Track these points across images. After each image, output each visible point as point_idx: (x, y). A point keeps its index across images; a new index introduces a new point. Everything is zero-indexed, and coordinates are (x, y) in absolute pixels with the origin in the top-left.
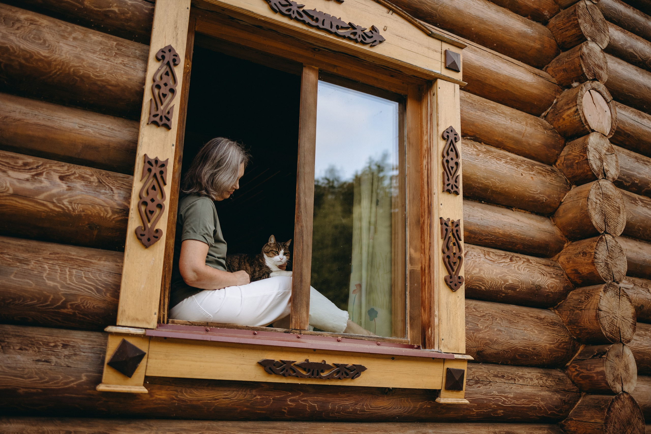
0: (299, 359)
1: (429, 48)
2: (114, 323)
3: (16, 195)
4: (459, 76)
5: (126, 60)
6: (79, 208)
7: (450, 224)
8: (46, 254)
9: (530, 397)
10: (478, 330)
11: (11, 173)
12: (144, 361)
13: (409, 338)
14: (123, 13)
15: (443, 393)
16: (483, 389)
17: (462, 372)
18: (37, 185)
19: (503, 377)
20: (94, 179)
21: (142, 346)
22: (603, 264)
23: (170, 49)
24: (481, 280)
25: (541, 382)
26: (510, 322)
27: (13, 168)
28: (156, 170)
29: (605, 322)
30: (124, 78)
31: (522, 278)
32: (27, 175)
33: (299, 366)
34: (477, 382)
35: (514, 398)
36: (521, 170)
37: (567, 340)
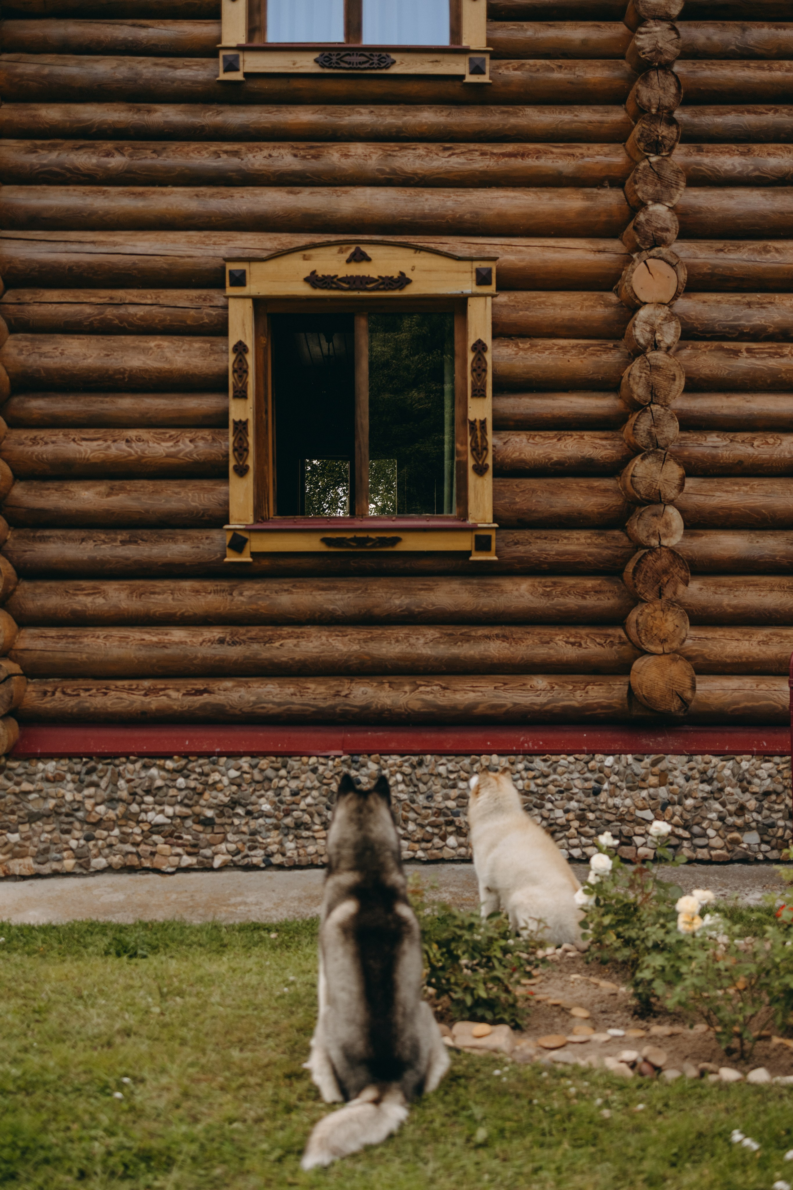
0: (349, 536)
1: (458, 272)
2: (228, 523)
3: (167, 456)
4: (492, 289)
5: (216, 356)
6: (203, 457)
7: (478, 424)
8: (190, 487)
9: (574, 554)
10: (516, 503)
11: (163, 444)
12: (248, 544)
13: (455, 514)
14: (211, 322)
15: (473, 553)
16: (521, 548)
17: (489, 538)
18: (177, 448)
19: (545, 538)
20: (210, 438)
21: (246, 535)
22: (644, 434)
23: (240, 343)
24: (522, 461)
25: (589, 541)
26: (552, 493)
27: (164, 441)
28: (240, 427)
29: (641, 488)
30: (217, 370)
31: (569, 454)
32: (171, 444)
33: (351, 540)
34: (516, 544)
35: (557, 554)
36: (567, 357)
37: (619, 503)
